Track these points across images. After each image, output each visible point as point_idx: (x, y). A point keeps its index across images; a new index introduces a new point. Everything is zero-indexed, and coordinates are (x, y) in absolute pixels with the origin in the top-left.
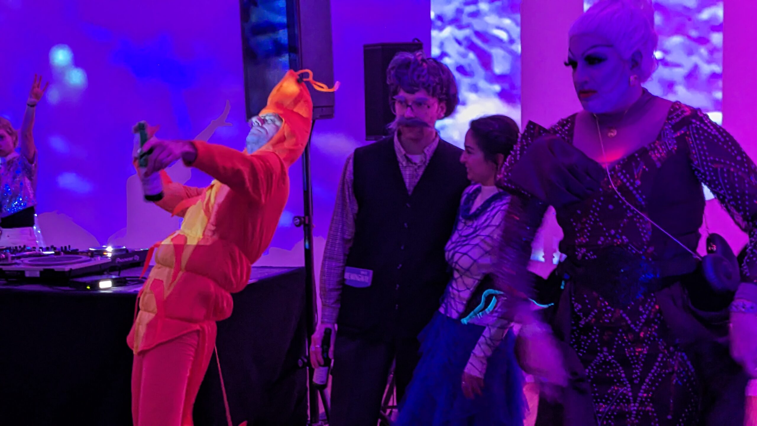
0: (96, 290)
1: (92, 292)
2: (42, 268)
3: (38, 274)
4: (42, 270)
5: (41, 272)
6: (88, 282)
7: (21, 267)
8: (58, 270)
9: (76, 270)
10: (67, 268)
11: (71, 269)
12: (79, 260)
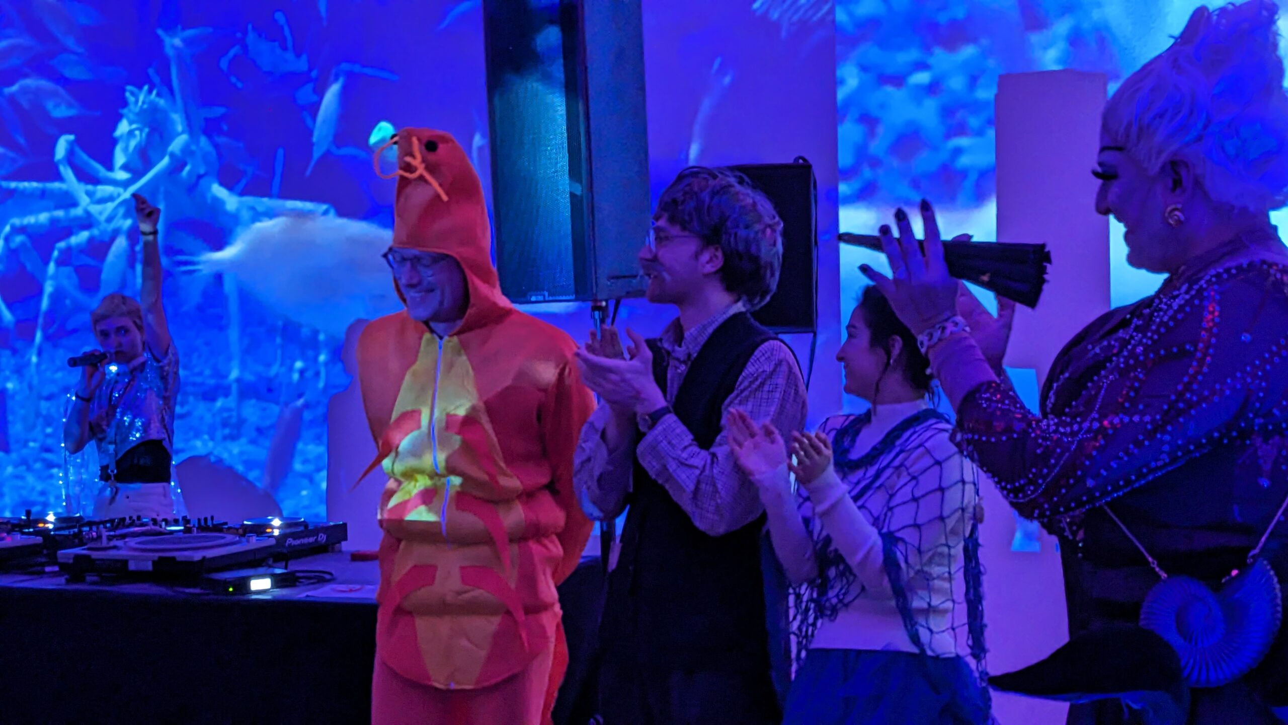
0: (244, 594)
1: (236, 597)
2: (156, 555)
3: (149, 566)
4: (156, 559)
5: (154, 562)
6: (230, 580)
7: (123, 553)
8: (183, 559)
9: (214, 559)
10: (197, 556)
11: (204, 558)
12: (222, 541)
